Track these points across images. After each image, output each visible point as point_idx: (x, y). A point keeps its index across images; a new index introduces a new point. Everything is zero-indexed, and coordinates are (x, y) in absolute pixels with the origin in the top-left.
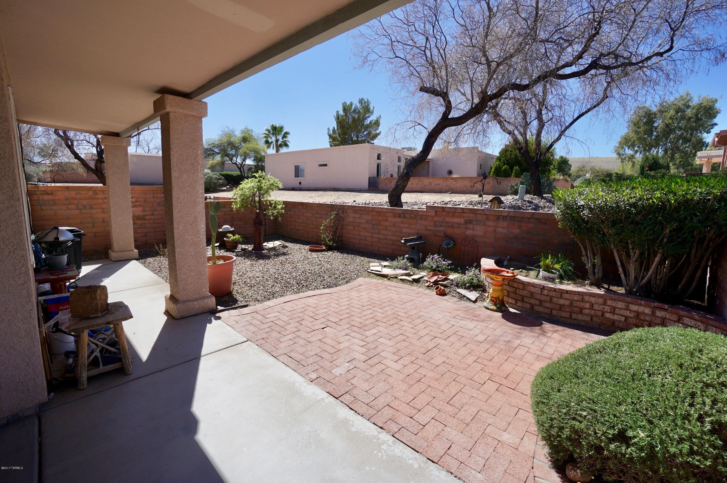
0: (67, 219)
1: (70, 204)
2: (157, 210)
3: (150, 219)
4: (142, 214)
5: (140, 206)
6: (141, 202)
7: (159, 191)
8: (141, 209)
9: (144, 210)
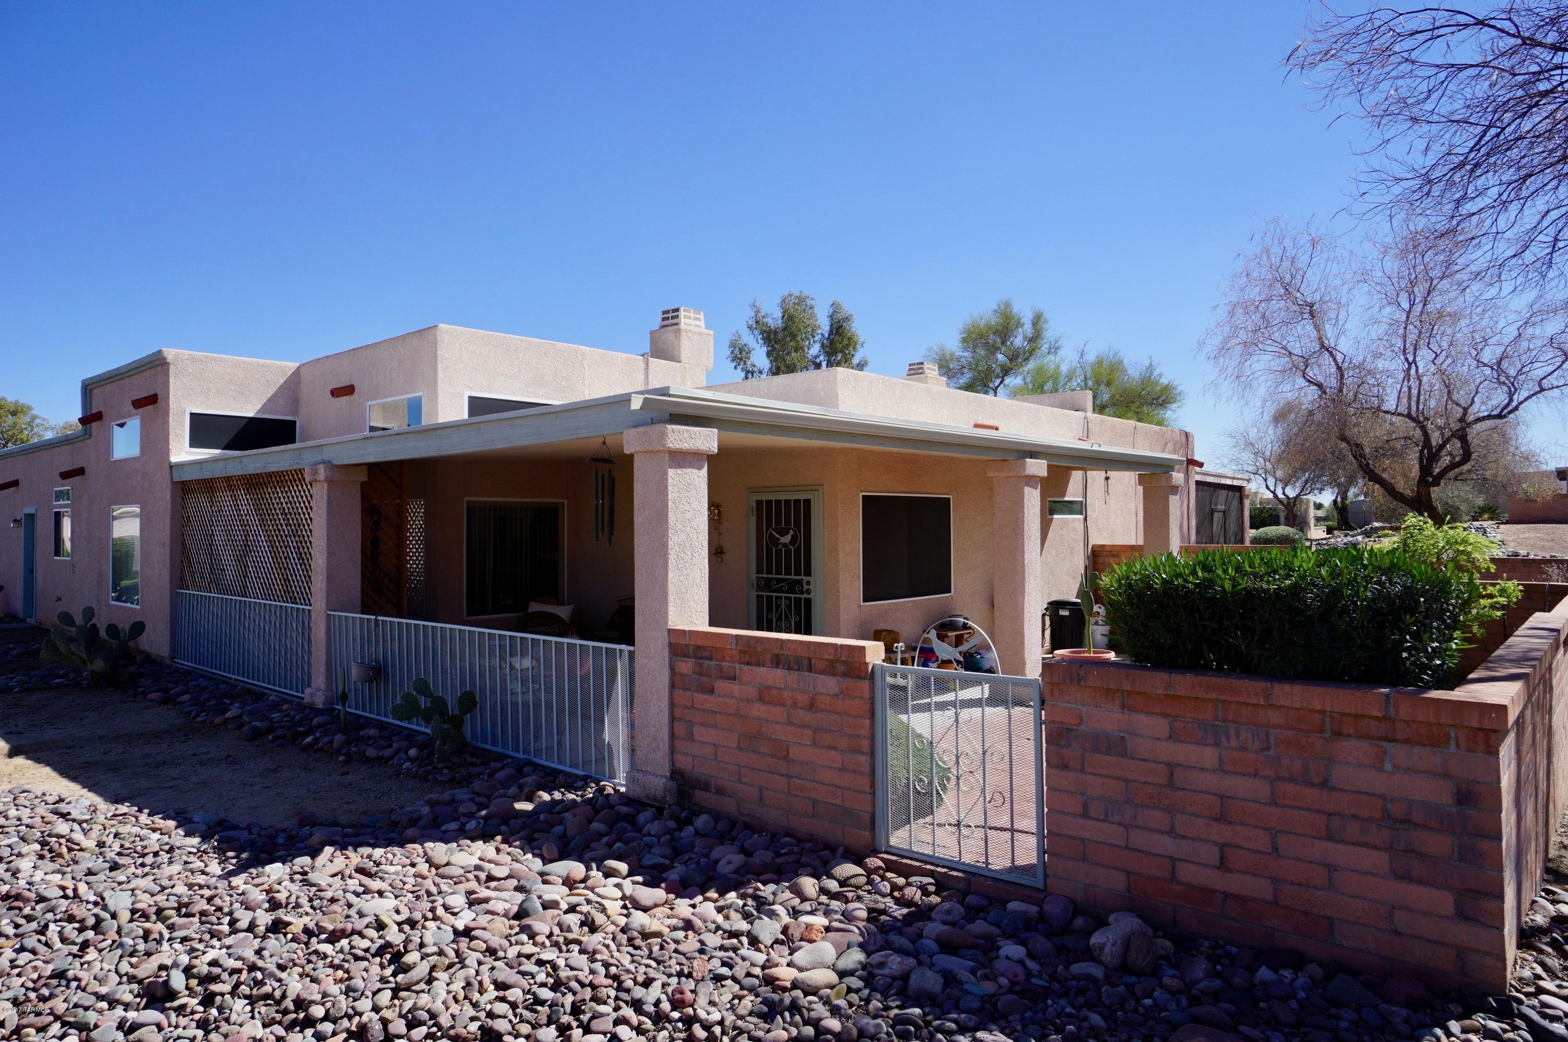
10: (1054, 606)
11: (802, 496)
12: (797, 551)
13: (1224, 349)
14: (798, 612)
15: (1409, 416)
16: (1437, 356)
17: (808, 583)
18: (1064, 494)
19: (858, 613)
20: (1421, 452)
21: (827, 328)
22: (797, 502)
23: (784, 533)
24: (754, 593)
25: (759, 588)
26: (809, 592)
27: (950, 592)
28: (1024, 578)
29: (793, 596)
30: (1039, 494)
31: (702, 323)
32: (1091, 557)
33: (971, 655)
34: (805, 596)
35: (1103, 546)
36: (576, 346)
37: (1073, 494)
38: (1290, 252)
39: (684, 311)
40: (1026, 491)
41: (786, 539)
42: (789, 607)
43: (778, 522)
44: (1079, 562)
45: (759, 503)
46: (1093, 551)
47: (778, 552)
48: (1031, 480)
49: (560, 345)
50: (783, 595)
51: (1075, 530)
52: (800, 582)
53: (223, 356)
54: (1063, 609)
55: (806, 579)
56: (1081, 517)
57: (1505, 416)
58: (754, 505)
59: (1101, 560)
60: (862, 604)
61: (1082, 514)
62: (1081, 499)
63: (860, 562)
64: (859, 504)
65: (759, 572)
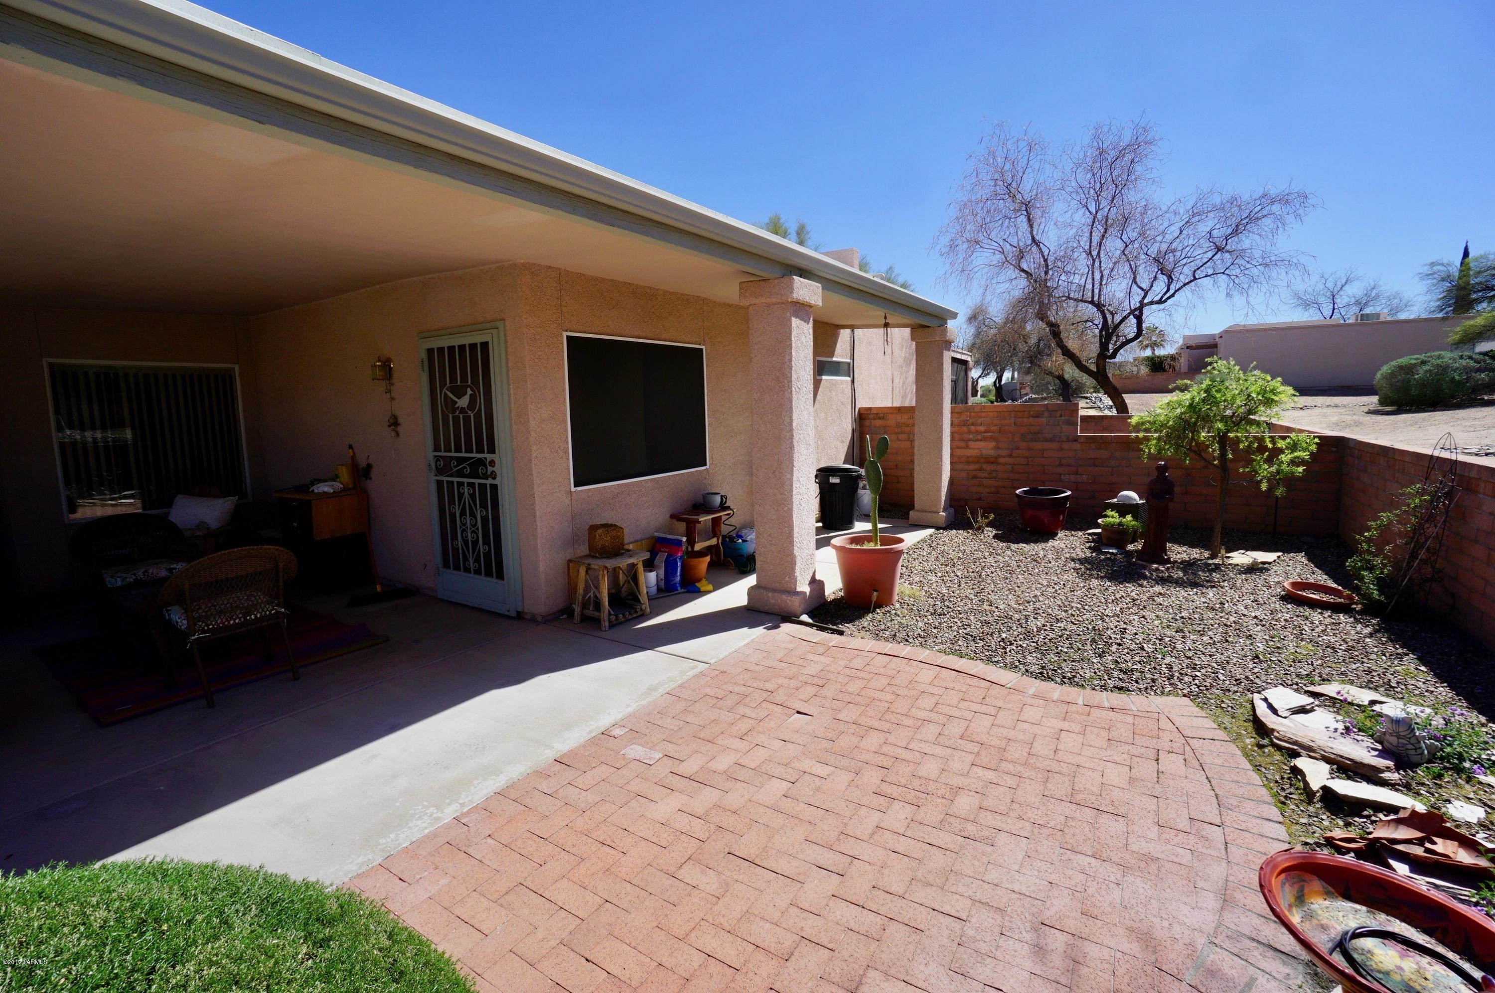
0: (897, 454)
1: (902, 433)
2: (1018, 449)
3: (1006, 464)
4: (992, 453)
5: (992, 438)
6: (993, 433)
7: (1026, 413)
8: (992, 444)
9: (997, 448)
10: (824, 474)
11: (478, 339)
12: (478, 417)
13: (953, 246)
14: (484, 506)
15: (1092, 302)
16: (1127, 246)
17: (492, 463)
18: (832, 354)
19: (567, 501)
20: (1101, 332)
22: (473, 346)
23: (460, 394)
24: (433, 478)
25: (439, 471)
26: (494, 476)
27: (705, 465)
28: (792, 447)
29: (477, 481)
30: (811, 331)
32: (857, 420)
33: (732, 539)
34: (489, 481)
35: (870, 409)
37: (841, 355)
38: (1012, 157)
40: (794, 325)
41: (463, 402)
42: (473, 496)
43: (453, 379)
44: (846, 426)
45: (430, 351)
46: (860, 414)
47: (456, 420)
48: (802, 309)
50: (466, 480)
51: (843, 393)
52: (482, 462)
54: (833, 476)
55: (489, 457)
56: (849, 379)
57: (1165, 301)
58: (424, 355)
59: (867, 423)
60: (573, 489)
61: (850, 376)
62: (848, 361)
63: (566, 430)
64: (563, 348)
65: (437, 448)
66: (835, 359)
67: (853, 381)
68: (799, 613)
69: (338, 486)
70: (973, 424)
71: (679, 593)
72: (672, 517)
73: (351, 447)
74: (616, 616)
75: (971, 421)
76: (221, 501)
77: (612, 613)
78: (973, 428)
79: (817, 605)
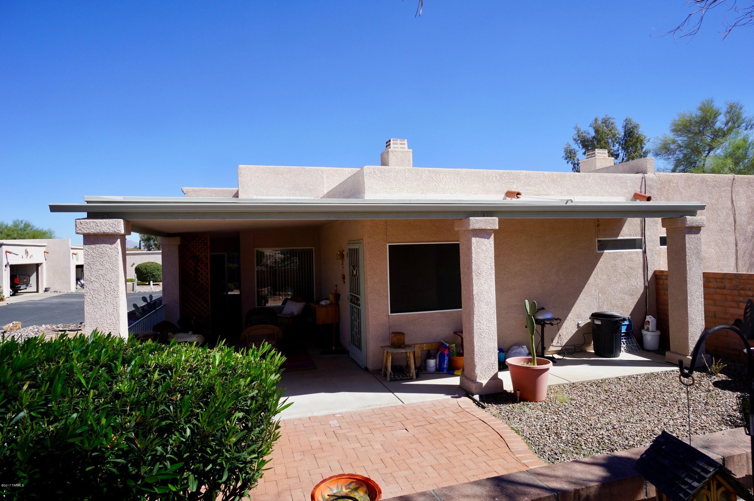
10: (592, 317)
11: (357, 247)
12: (357, 279)
14: (358, 317)
17: (359, 299)
18: (617, 235)
19: (387, 319)
21: (623, 134)
22: (356, 250)
23: (354, 268)
24: (350, 304)
25: (351, 301)
26: (360, 305)
29: (357, 307)
30: (491, 242)
31: (406, 146)
32: (652, 280)
34: (359, 307)
35: (662, 272)
36: (318, 168)
37: (628, 234)
39: (393, 140)
40: (473, 241)
41: (355, 272)
42: (356, 313)
43: (353, 262)
45: (349, 250)
46: (655, 275)
47: (354, 280)
48: (482, 232)
49: (307, 168)
50: (355, 306)
53: (206, 188)
54: (597, 319)
55: (359, 297)
59: (661, 282)
60: (390, 314)
61: (641, 248)
62: (640, 238)
63: (387, 287)
64: (387, 251)
65: (350, 292)
66: (619, 238)
67: (645, 252)
68: (474, 393)
69: (328, 302)
70: (742, 289)
71: (444, 373)
72: (455, 333)
73: (336, 286)
74: (394, 376)
75: (741, 286)
76: (299, 304)
77: (392, 374)
78: (742, 292)
79: (494, 393)
